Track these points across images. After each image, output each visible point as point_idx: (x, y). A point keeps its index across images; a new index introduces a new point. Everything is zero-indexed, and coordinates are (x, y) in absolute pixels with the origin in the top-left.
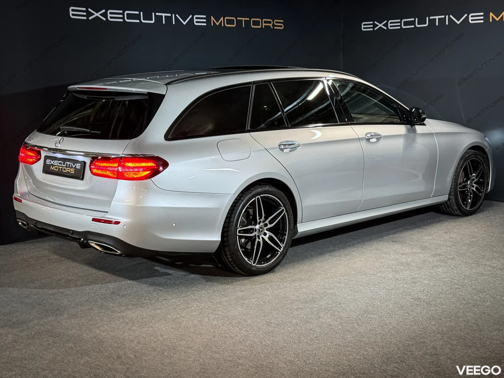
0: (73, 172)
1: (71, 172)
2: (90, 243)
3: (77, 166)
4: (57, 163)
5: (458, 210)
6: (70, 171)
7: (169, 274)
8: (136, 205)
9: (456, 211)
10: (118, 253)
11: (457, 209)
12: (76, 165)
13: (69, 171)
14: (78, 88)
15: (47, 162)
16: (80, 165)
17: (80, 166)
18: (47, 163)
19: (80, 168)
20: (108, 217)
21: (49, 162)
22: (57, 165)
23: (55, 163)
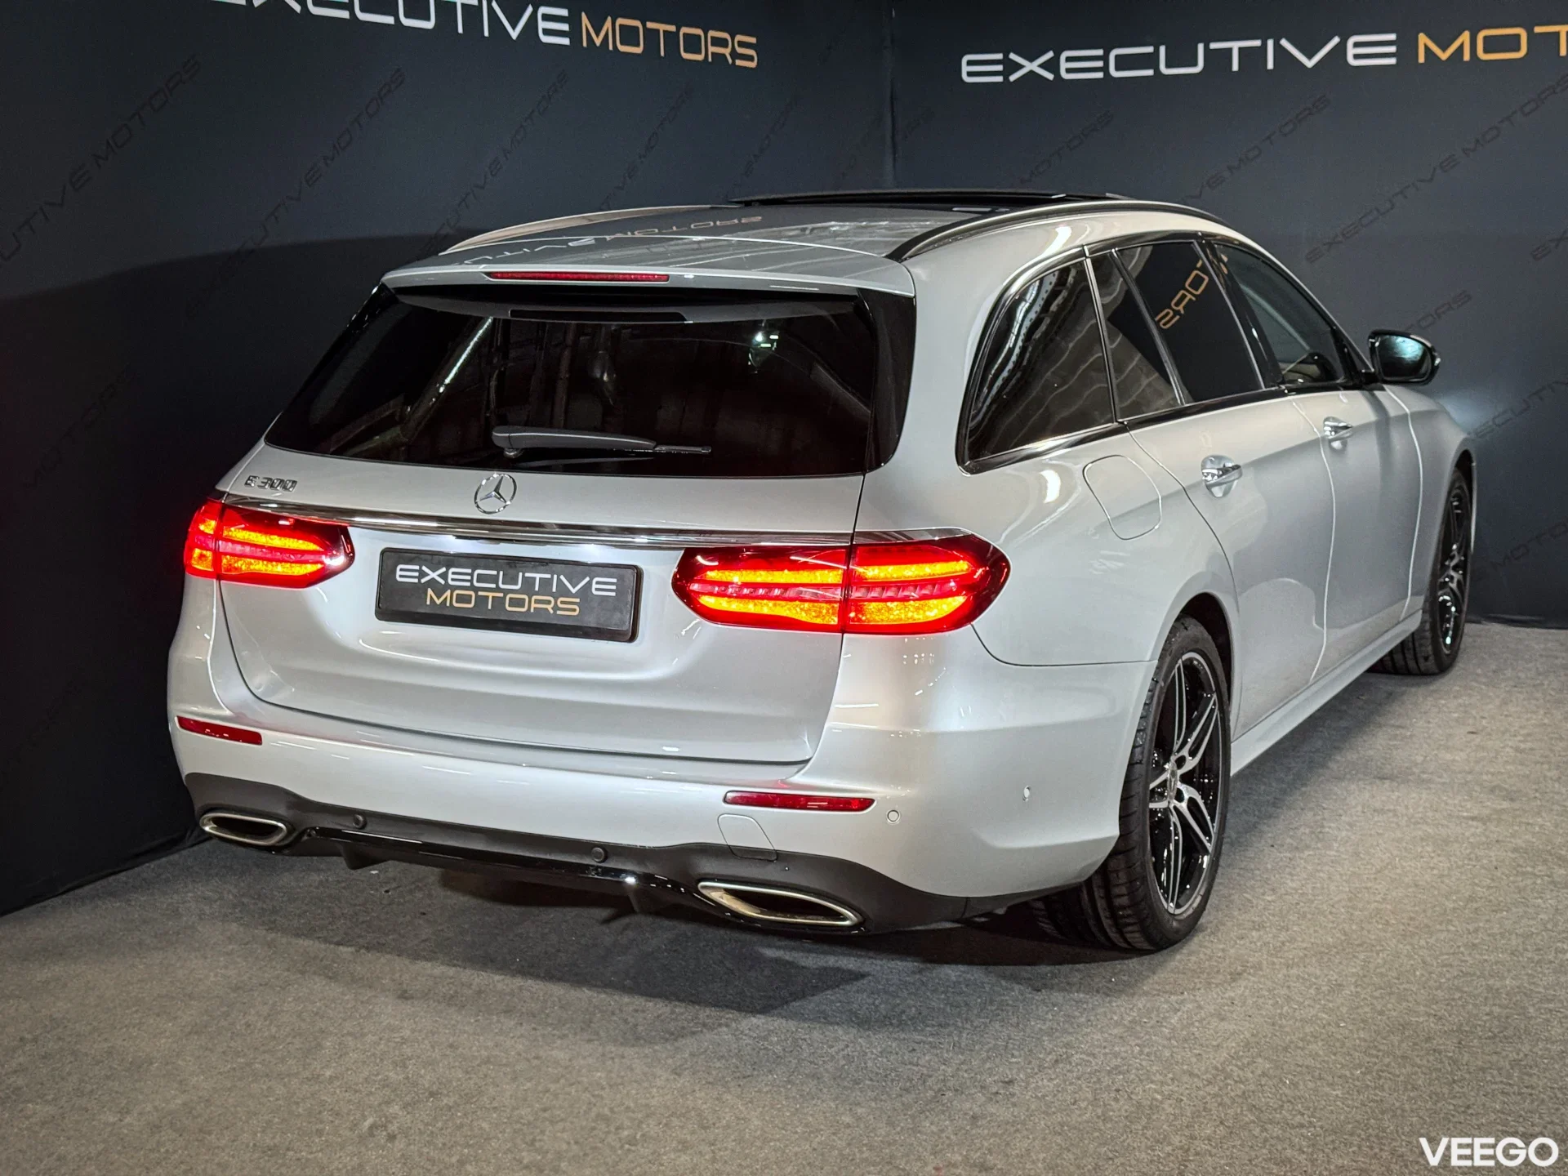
0: (574, 610)
1: (559, 612)
2: (704, 892)
3: (594, 586)
4: (469, 578)
5: (1431, 658)
6: (556, 608)
7: (859, 976)
8: (907, 730)
9: (1426, 659)
10: (847, 923)
11: (1431, 653)
12: (589, 584)
13: (549, 607)
14: (489, 274)
15: (398, 573)
16: (615, 580)
17: (614, 587)
18: (399, 579)
19: (613, 594)
20: (802, 781)
21: (417, 574)
22: (468, 584)
23: (450, 576)
